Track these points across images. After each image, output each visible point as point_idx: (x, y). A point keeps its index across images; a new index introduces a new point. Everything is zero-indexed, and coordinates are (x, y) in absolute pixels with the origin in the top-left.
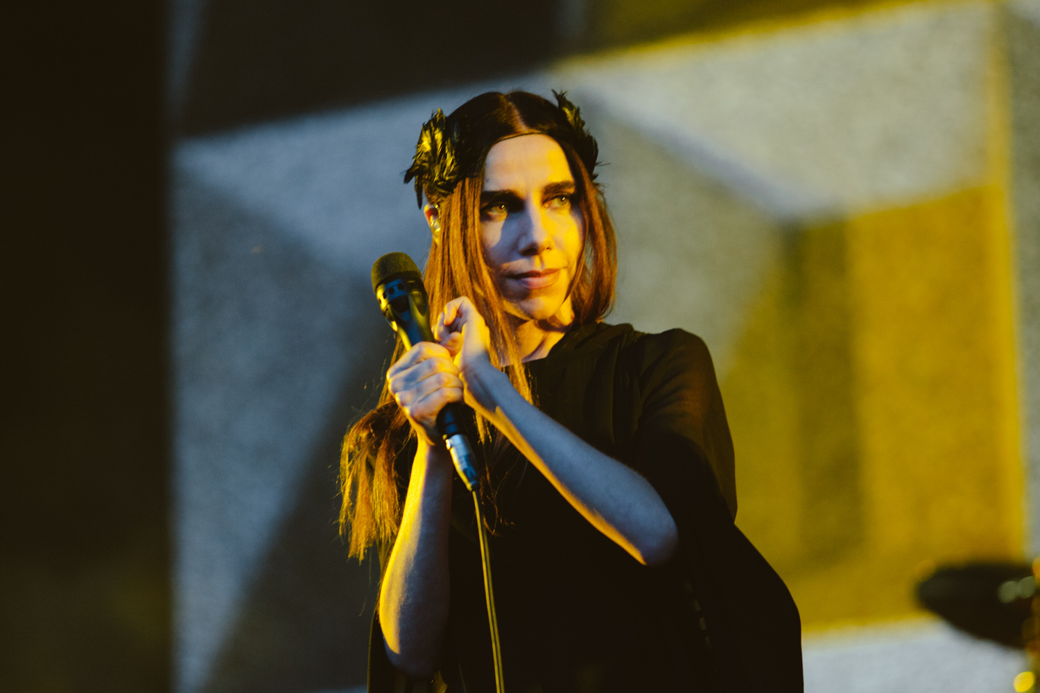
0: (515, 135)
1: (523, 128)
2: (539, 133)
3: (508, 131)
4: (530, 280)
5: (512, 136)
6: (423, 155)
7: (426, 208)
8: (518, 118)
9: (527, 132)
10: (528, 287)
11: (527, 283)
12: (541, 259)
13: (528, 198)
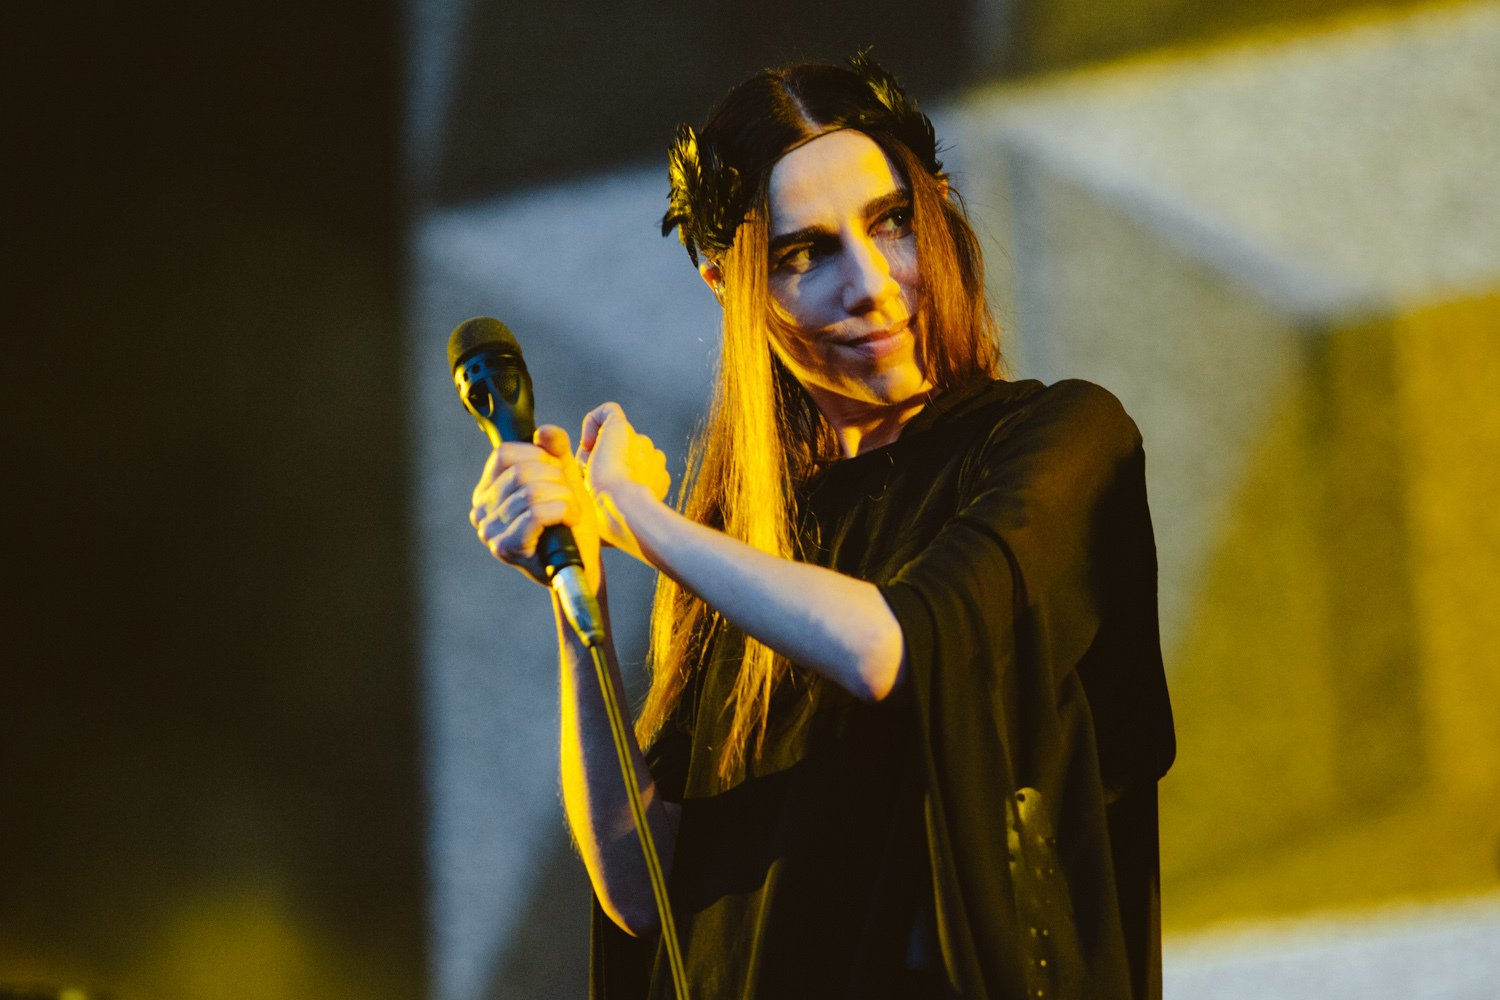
0: (804, 140)
1: (810, 126)
2: (838, 130)
3: (792, 137)
4: (872, 345)
5: (798, 144)
6: (680, 193)
7: (703, 268)
8: (803, 112)
9: (820, 132)
10: (872, 355)
11: (870, 350)
12: (884, 313)
13: (842, 231)
